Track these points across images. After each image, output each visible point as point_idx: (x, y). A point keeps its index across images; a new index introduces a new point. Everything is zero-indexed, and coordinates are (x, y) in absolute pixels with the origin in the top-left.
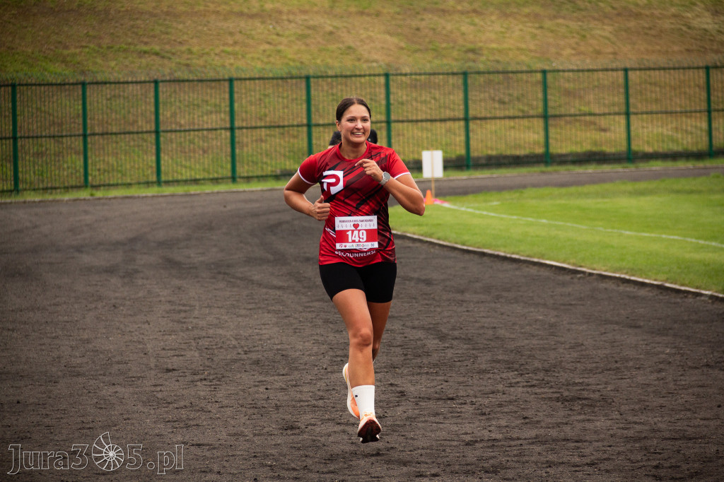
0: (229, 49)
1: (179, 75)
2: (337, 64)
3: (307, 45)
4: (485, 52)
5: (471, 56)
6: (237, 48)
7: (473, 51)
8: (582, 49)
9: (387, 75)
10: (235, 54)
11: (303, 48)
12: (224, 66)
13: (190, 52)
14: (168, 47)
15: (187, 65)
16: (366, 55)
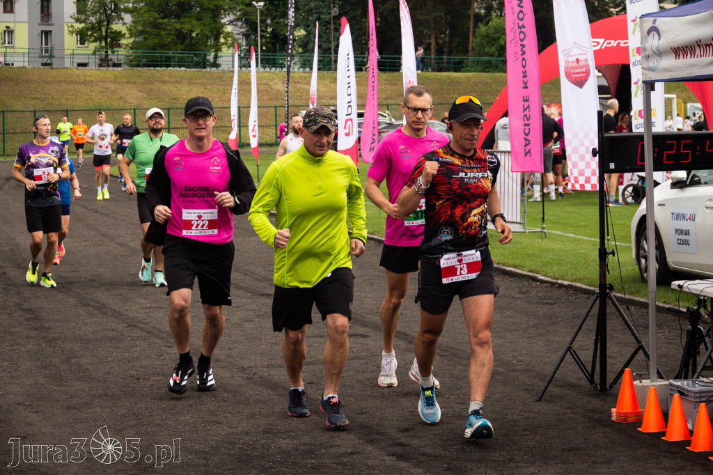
0: (70, 97)
1: (48, 108)
2: (116, 104)
3: (103, 96)
4: (181, 100)
5: (174, 101)
6: (73, 97)
7: (175, 99)
8: (224, 98)
9: (134, 109)
10: (72, 99)
11: (102, 97)
12: (67, 105)
13: (53, 98)
14: (43, 96)
15: (52, 104)
16: (129, 100)
